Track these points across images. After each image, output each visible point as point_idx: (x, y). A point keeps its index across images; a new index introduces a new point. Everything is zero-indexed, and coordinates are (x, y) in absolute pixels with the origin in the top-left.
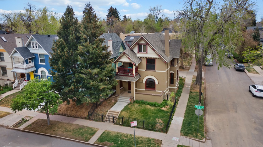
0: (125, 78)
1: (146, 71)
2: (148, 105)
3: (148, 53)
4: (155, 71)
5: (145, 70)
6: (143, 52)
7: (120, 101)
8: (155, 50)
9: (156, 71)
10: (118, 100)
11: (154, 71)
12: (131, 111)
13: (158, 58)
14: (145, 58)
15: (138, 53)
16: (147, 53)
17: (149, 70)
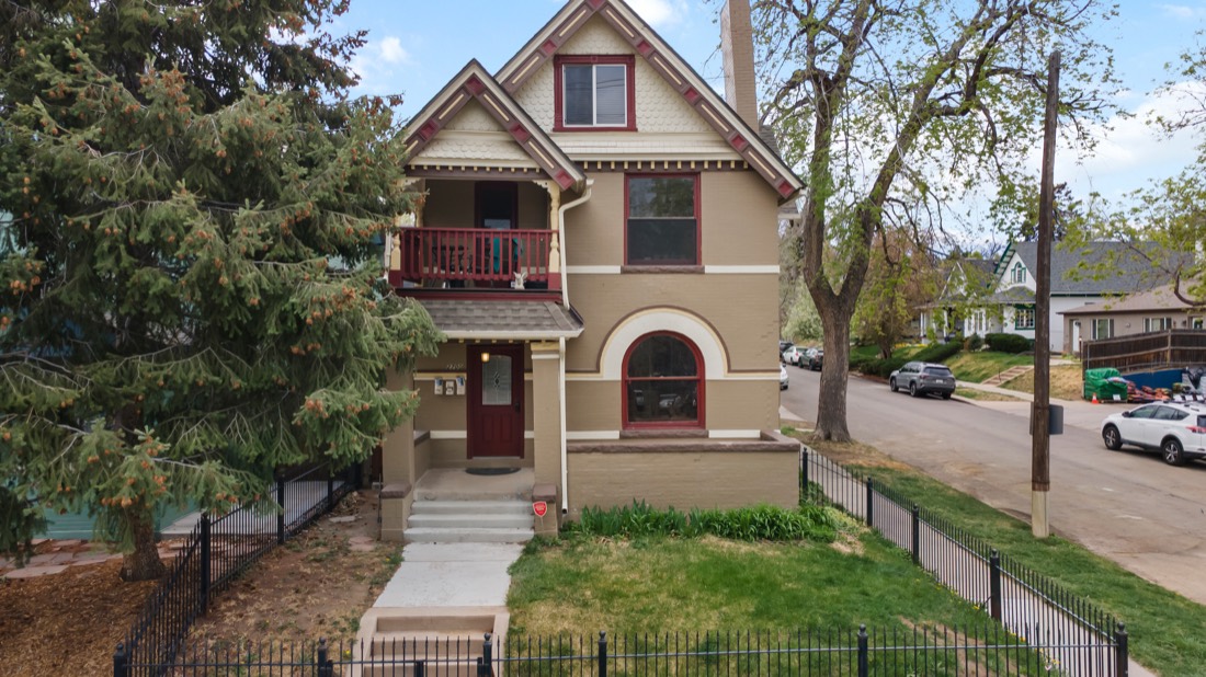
1: (624, 272)
2: (714, 532)
3: (639, 126)
4: (702, 272)
5: (616, 269)
6: (595, 125)
7: (425, 539)
8: (702, 99)
9: (709, 269)
10: (407, 532)
11: (692, 267)
12: (610, 595)
13: (726, 163)
14: (620, 164)
15: (558, 128)
16: (632, 128)
17: (653, 267)
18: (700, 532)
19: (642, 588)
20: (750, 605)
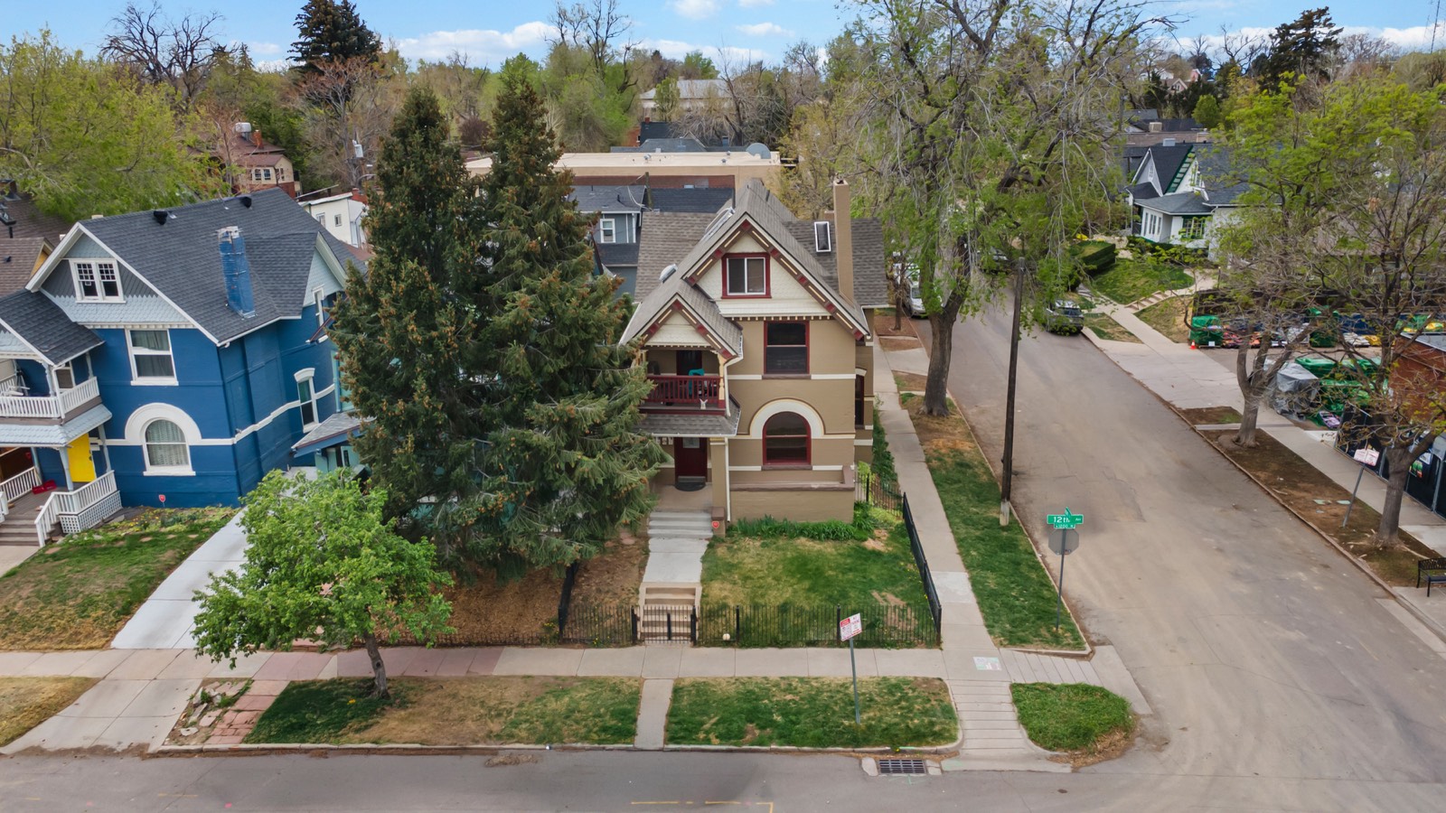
0: (681, 422)
1: (763, 378)
2: (804, 536)
3: (772, 295)
4: (809, 378)
5: (759, 377)
6: (746, 293)
7: (659, 536)
8: (810, 283)
9: (814, 377)
10: (650, 532)
11: (803, 376)
12: (746, 578)
13: (824, 318)
14: (761, 319)
15: (725, 296)
16: (768, 296)
17: (780, 376)
18: (798, 536)
19: (761, 574)
20: (807, 584)
